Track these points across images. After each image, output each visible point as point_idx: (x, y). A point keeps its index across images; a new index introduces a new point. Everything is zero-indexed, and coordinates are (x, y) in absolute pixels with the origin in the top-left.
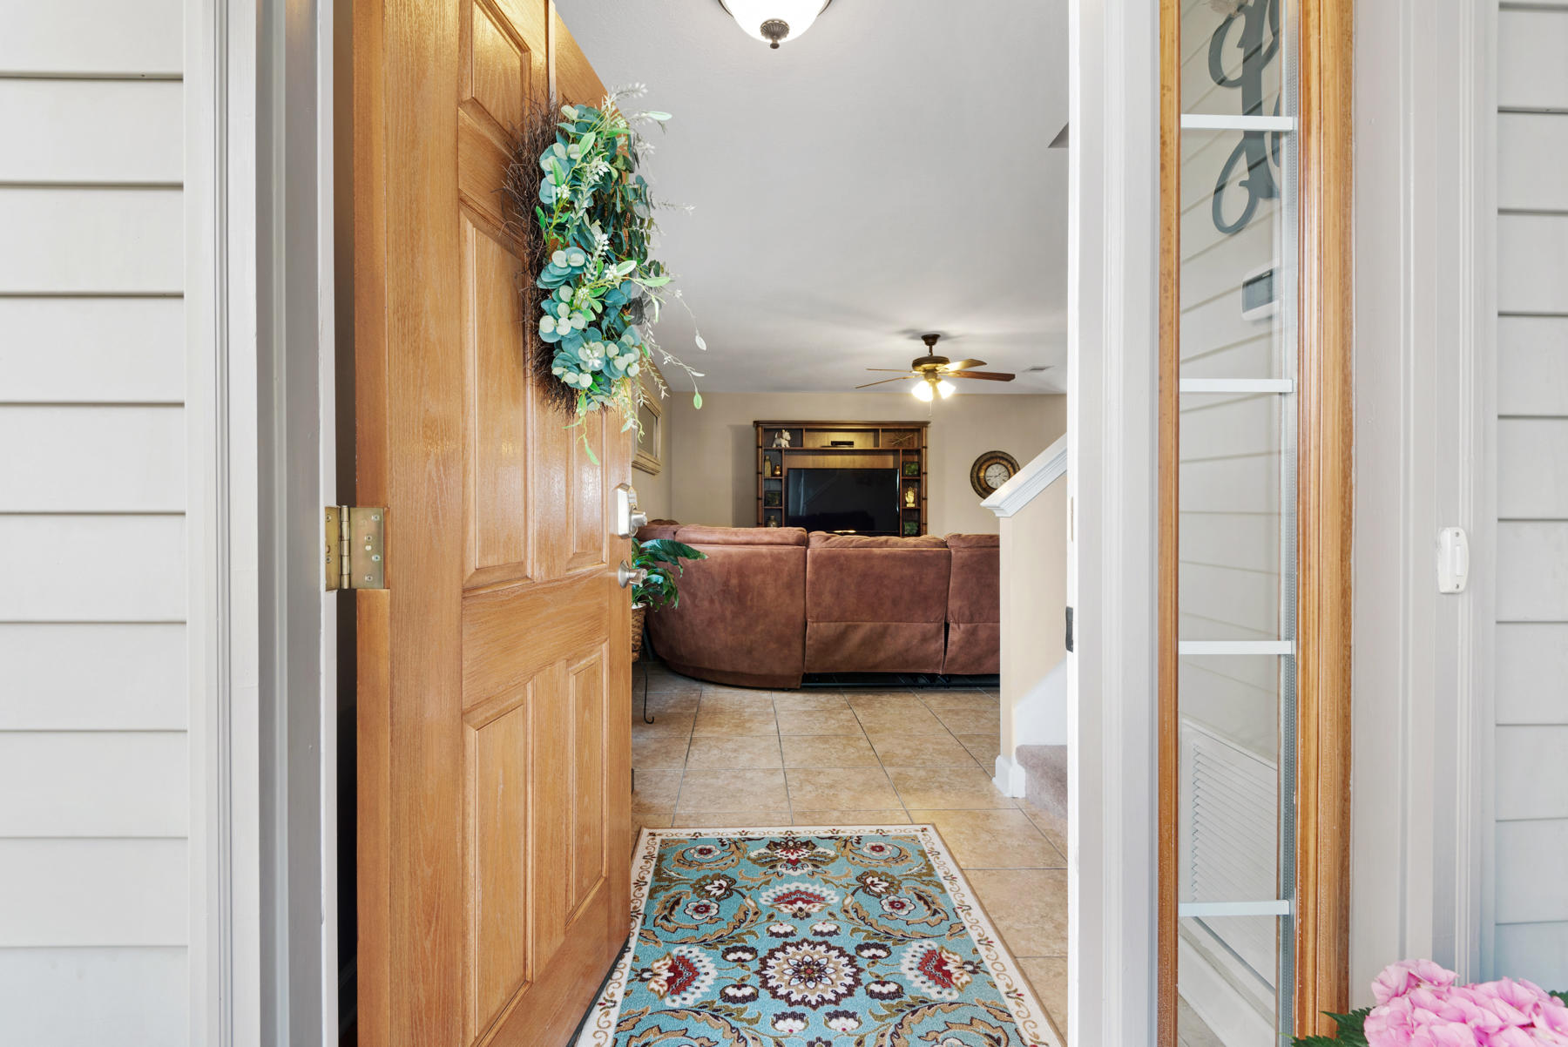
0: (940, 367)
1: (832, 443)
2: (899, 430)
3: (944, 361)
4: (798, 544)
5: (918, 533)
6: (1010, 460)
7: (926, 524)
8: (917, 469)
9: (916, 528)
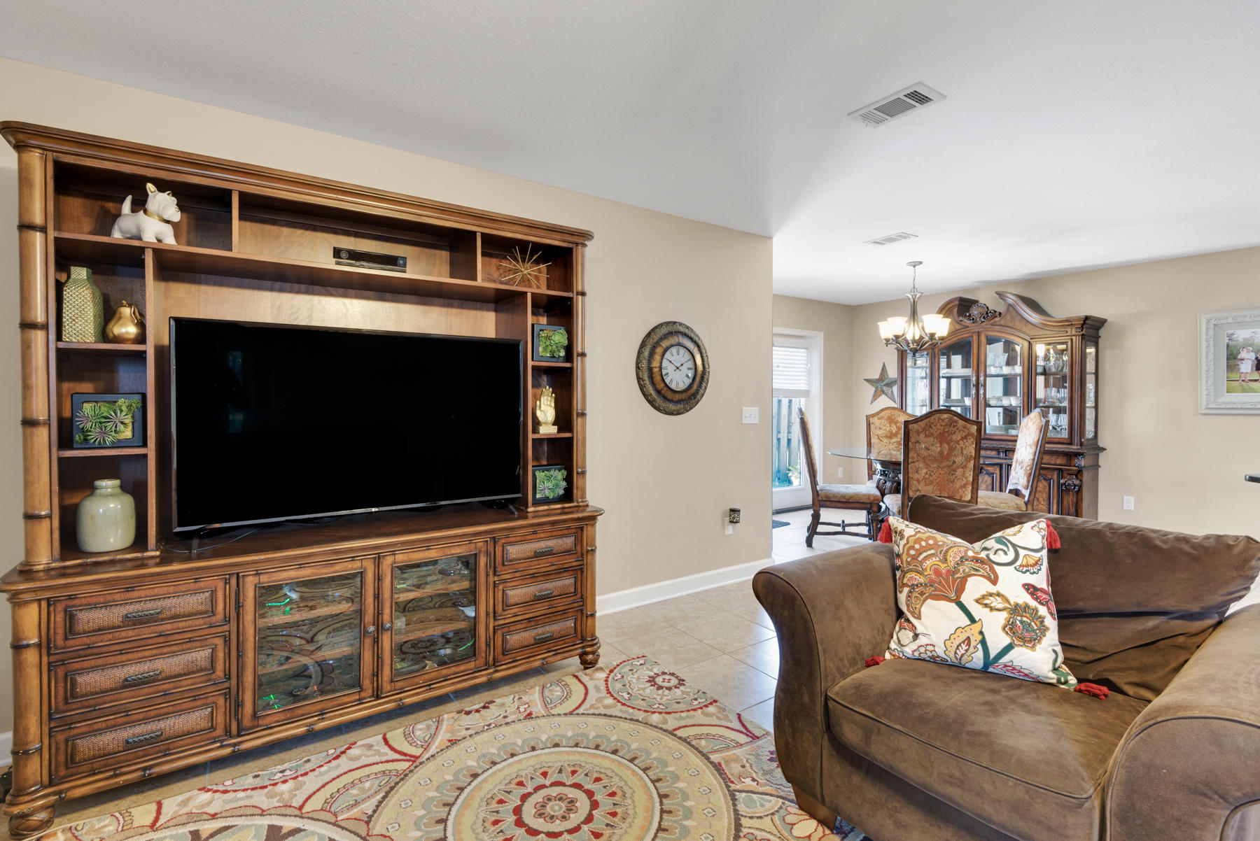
5: (568, 495)
6: (693, 336)
7: (583, 473)
8: (566, 343)
9: (564, 484)
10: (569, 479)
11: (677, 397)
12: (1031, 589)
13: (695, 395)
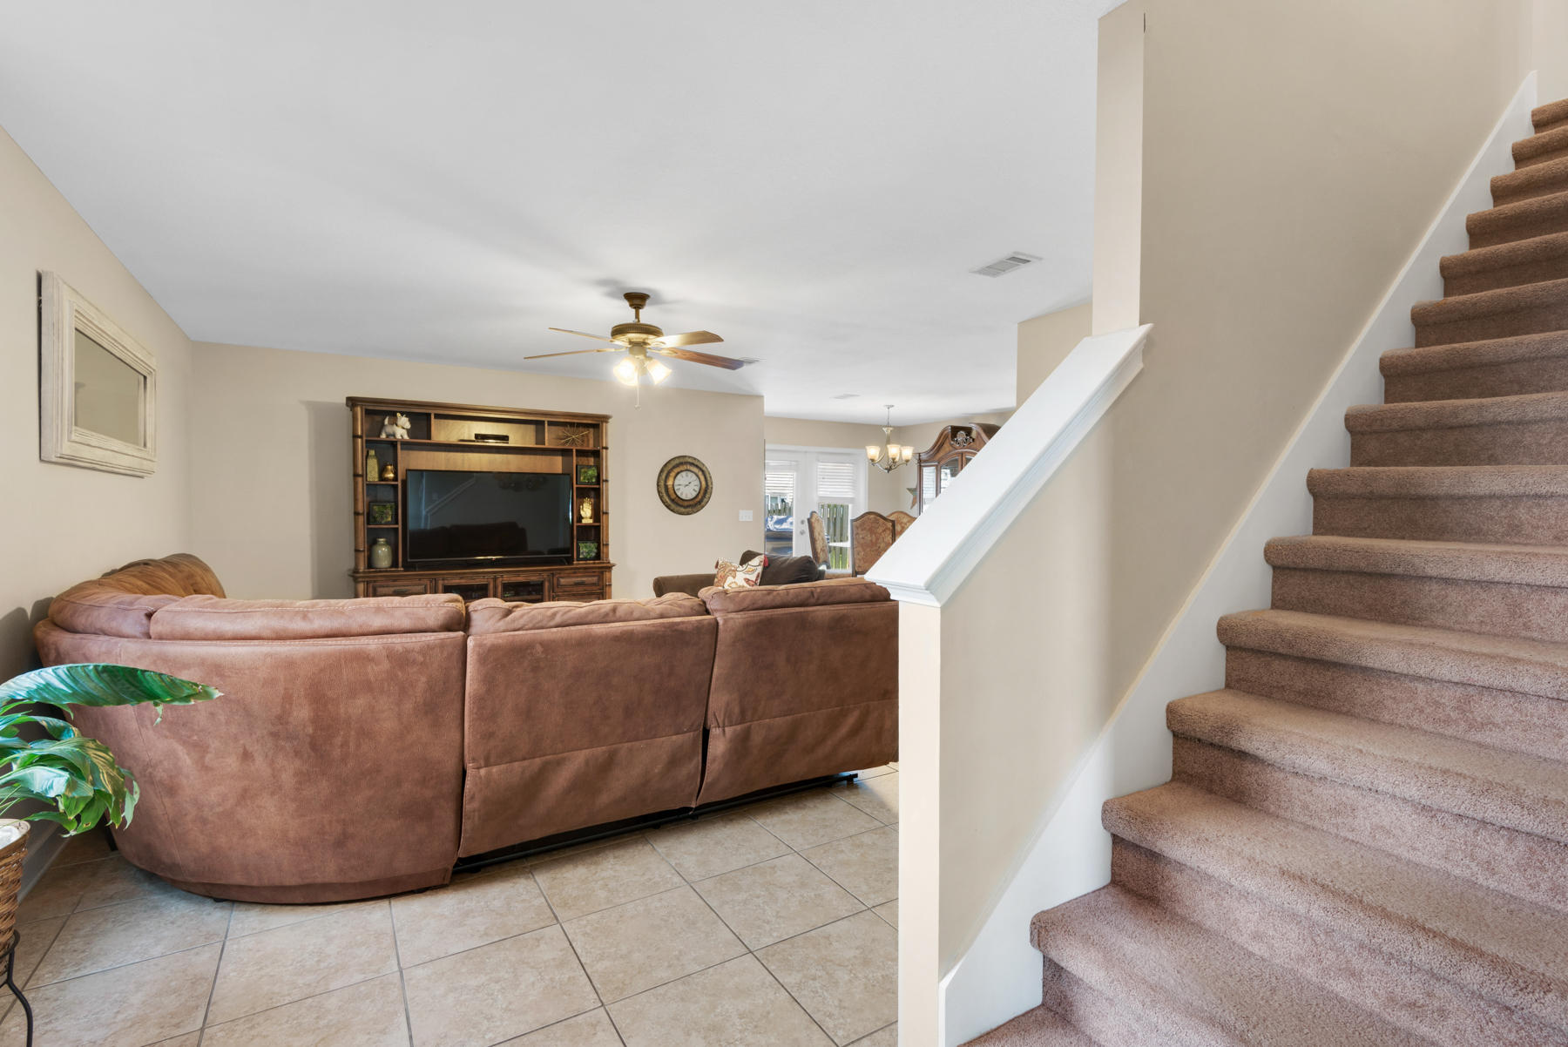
0: (652, 340)
1: (477, 436)
2: (572, 425)
3: (653, 331)
4: (447, 627)
5: (598, 557)
6: (701, 466)
7: (607, 545)
8: (596, 474)
9: (595, 551)
10: (598, 548)
11: (686, 504)
12: (747, 581)
13: (700, 502)
